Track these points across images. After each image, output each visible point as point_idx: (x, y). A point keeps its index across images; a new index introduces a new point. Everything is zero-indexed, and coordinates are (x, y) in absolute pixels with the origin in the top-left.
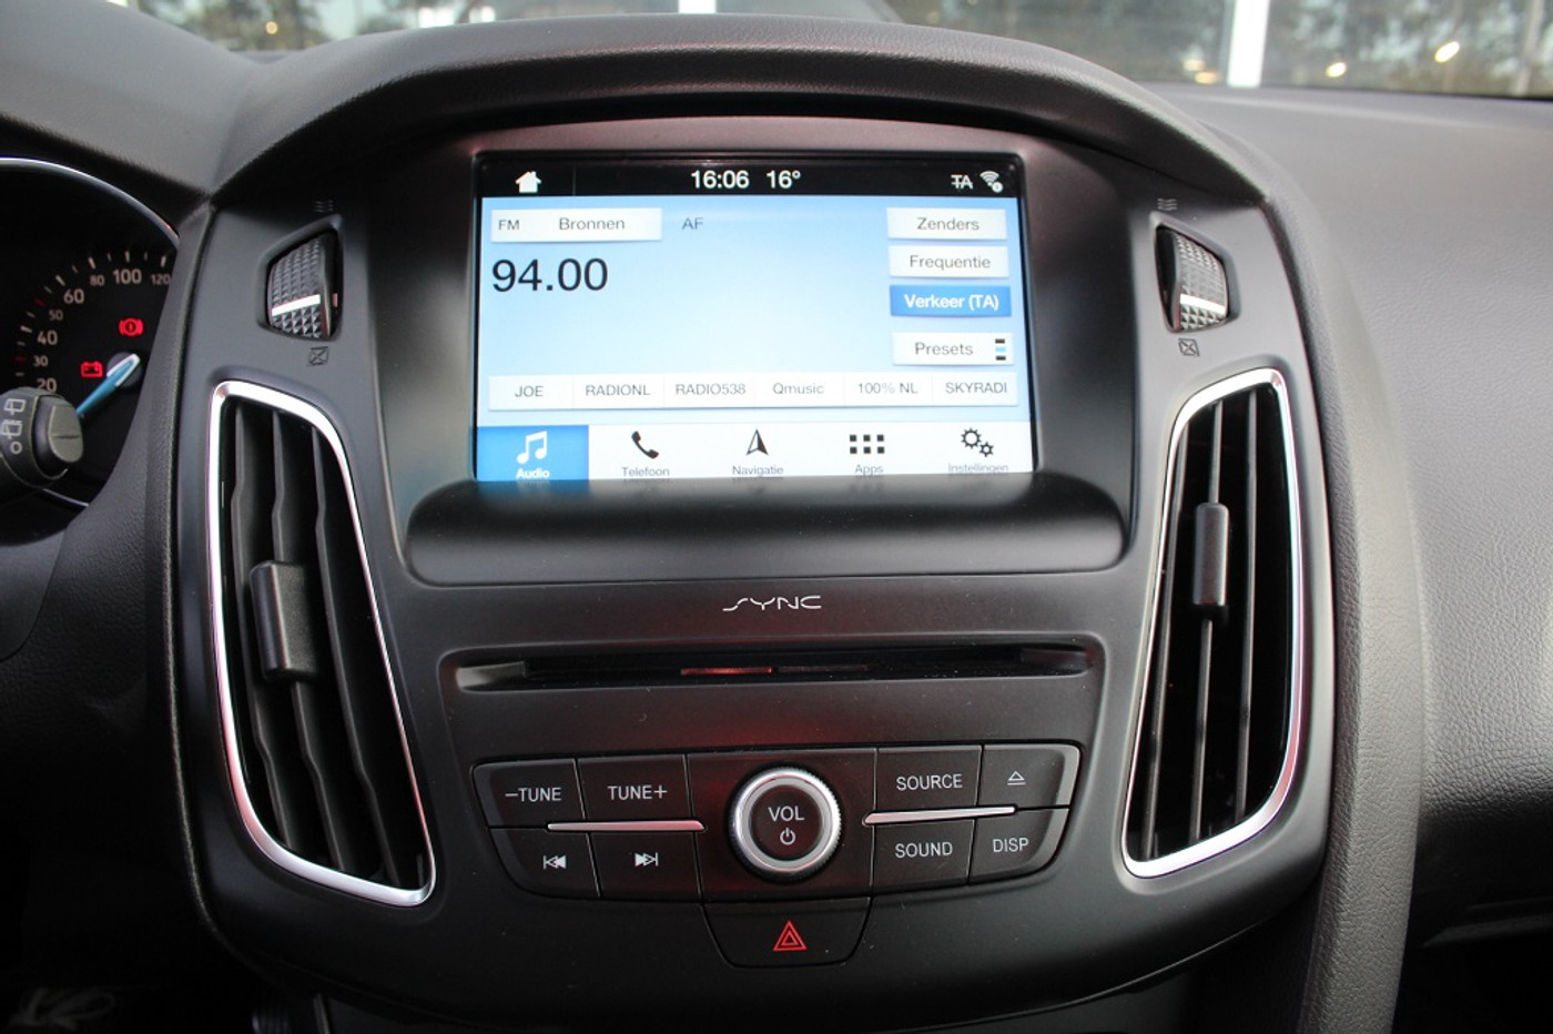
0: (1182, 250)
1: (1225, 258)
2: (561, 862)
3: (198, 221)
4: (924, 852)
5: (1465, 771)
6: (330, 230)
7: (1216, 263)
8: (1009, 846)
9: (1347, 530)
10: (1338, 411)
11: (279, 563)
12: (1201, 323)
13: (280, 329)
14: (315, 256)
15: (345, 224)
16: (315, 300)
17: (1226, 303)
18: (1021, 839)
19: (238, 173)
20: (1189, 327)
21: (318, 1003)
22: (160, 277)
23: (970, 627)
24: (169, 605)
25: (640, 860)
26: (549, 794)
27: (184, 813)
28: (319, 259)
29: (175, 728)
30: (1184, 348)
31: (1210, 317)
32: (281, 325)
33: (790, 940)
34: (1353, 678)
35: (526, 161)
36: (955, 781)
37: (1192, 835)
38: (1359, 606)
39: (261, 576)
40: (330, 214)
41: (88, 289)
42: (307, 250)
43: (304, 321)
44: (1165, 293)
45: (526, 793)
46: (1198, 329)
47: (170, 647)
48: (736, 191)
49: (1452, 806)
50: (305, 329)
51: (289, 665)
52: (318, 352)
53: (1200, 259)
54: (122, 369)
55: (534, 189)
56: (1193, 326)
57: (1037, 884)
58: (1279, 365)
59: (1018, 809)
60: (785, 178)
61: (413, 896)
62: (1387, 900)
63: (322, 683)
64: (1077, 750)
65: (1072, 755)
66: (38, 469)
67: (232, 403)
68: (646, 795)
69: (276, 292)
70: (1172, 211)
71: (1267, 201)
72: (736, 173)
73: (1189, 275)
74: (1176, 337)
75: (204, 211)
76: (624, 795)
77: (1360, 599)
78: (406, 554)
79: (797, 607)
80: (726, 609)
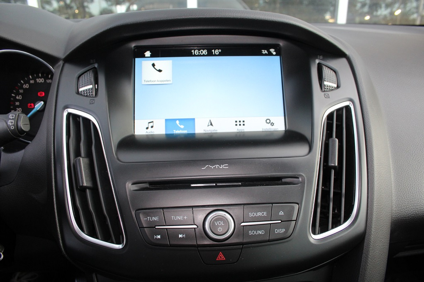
0: (325, 70)
1: (336, 71)
2: (159, 237)
3: (59, 66)
4: (257, 233)
5: (403, 210)
6: (95, 68)
7: (334, 73)
8: (280, 231)
9: (370, 145)
10: (367, 112)
11: (82, 157)
12: (330, 89)
14: (91, 75)
15: (99, 66)
16: (91, 86)
17: (337, 83)
18: (283, 229)
19: (70, 53)
21: (94, 276)
23: (268, 172)
24: (53, 169)
25: (180, 236)
26: (155, 219)
27: (58, 224)
29: (55, 202)
30: (326, 96)
31: (332, 87)
32: (82, 93)
33: (221, 257)
35: (147, 48)
36: (265, 214)
37: (329, 228)
38: (374, 165)
39: (78, 160)
40: (94, 63)
41: (30, 84)
42: (89, 73)
43: (88, 92)
44: (320, 81)
45: (149, 218)
46: (329, 91)
47: (53, 180)
48: (204, 55)
49: (400, 219)
50: (88, 94)
51: (85, 185)
52: (92, 100)
53: (329, 72)
54: (39, 105)
55: (149, 56)
56: (328, 90)
57: (287, 241)
58: (351, 100)
59: (282, 221)
60: (217, 52)
61: (120, 246)
62: (383, 245)
63: (94, 190)
64: (297, 205)
65: (296, 207)
66: (18, 133)
67: (69, 114)
68: (182, 219)
69: (80, 85)
70: (322, 59)
71: (347, 56)
72: (204, 50)
73: (326, 76)
74: (323, 93)
75: (61, 63)
76: (176, 219)
77: (374, 163)
78: (116, 155)
79: (222, 167)
80: (203, 168)
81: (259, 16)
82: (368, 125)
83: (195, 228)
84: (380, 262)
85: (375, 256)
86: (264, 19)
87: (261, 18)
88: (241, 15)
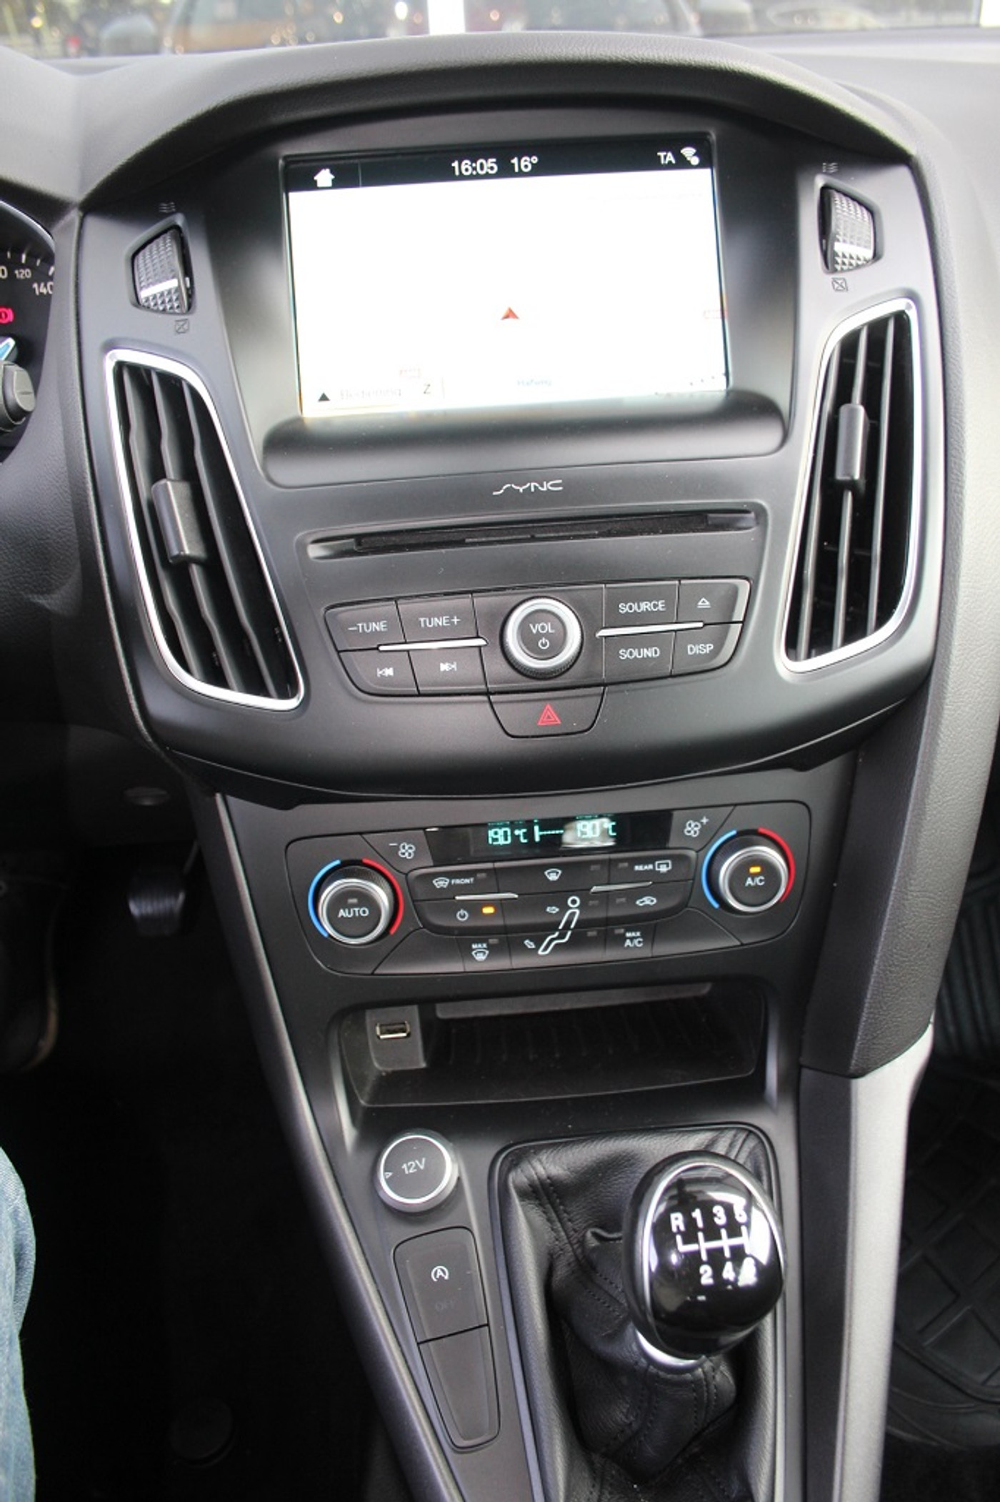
0: (838, 206)
1: (875, 209)
2: (389, 672)
3: (70, 225)
4: (640, 655)
6: (177, 228)
7: (865, 212)
8: (699, 649)
9: (957, 421)
11: (171, 480)
12: (851, 264)
13: (148, 307)
14: (169, 249)
15: (186, 222)
16: (173, 283)
17: (872, 248)
18: (708, 645)
19: (99, 185)
20: (842, 269)
21: (218, 797)
22: (22, 271)
23: (669, 499)
24: (95, 516)
25: (444, 667)
26: (379, 626)
28: (172, 251)
29: (109, 602)
30: (836, 286)
31: (859, 259)
32: (149, 304)
33: (549, 717)
34: (957, 531)
35: (320, 161)
36: (660, 606)
37: (834, 645)
38: (964, 478)
39: (160, 491)
40: (172, 213)
42: (161, 244)
43: (167, 300)
44: (824, 241)
45: (363, 626)
46: (849, 270)
48: (487, 176)
50: (168, 307)
51: (186, 552)
52: (181, 323)
53: (859, 216)
55: (330, 184)
56: (845, 267)
57: (719, 677)
58: (912, 296)
59: (704, 624)
60: (527, 162)
61: (288, 703)
63: (212, 566)
64: (747, 582)
65: (744, 587)
66: (10, 419)
67: (120, 366)
68: (447, 623)
69: (142, 279)
70: (834, 173)
71: (913, 160)
72: (487, 161)
73: (842, 227)
74: (830, 277)
75: (74, 216)
76: (430, 624)
77: (964, 472)
78: (264, 468)
79: (545, 489)
80: (495, 493)
81: (640, 53)
82: (954, 365)
83: (479, 647)
84: (972, 738)
85: (958, 722)
86: (657, 60)
87: (647, 59)
88: (589, 50)
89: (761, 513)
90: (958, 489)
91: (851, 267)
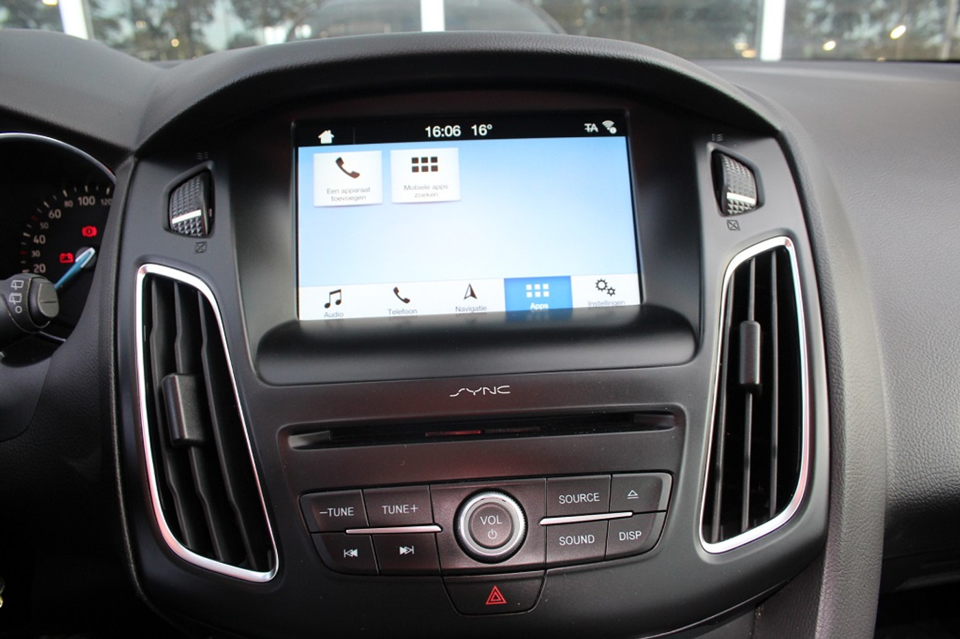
0: (728, 166)
1: (755, 169)
2: (354, 553)
3: (127, 167)
4: (577, 541)
5: (913, 482)
6: (206, 170)
7: (748, 171)
8: (629, 536)
9: (834, 334)
10: (827, 262)
11: (179, 374)
12: (740, 210)
13: (177, 231)
14: (198, 187)
15: (216, 166)
16: (198, 213)
17: (756, 198)
18: (637, 532)
19: (150, 138)
20: (733, 213)
23: (601, 402)
24: (114, 402)
25: (403, 550)
26: (346, 512)
27: (126, 528)
28: (200, 188)
29: (119, 476)
30: (730, 226)
31: (746, 206)
32: (178, 229)
33: (496, 598)
35: (324, 124)
36: (595, 497)
37: (743, 527)
38: (843, 381)
39: (169, 381)
40: (205, 160)
41: (64, 210)
42: (193, 183)
43: (192, 226)
44: (718, 192)
45: (332, 511)
46: (739, 214)
47: (115, 427)
48: (453, 138)
49: (907, 504)
50: (193, 231)
51: (187, 436)
52: (201, 245)
53: (738, 170)
54: (85, 256)
55: (330, 141)
56: (736, 212)
57: (647, 559)
58: (789, 234)
59: (634, 514)
60: (483, 129)
61: (265, 576)
62: (867, 563)
63: (207, 447)
64: (670, 476)
65: (667, 480)
66: (33, 322)
67: (149, 278)
68: (406, 511)
69: (175, 209)
70: (721, 141)
71: (778, 133)
72: (452, 127)
73: (732, 181)
74: (725, 219)
75: (131, 161)
76: (392, 511)
77: (843, 377)
78: (256, 367)
79: (495, 393)
80: (451, 396)
81: (575, 48)
82: (828, 289)
83: (436, 533)
84: (861, 603)
85: (849, 590)
86: (588, 53)
87: (580, 52)
88: (534, 45)
89: (678, 415)
90: (839, 391)
91: (740, 212)
